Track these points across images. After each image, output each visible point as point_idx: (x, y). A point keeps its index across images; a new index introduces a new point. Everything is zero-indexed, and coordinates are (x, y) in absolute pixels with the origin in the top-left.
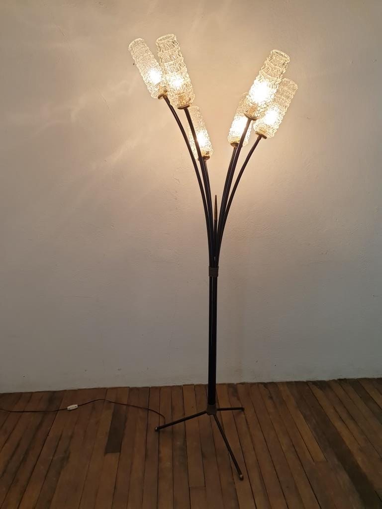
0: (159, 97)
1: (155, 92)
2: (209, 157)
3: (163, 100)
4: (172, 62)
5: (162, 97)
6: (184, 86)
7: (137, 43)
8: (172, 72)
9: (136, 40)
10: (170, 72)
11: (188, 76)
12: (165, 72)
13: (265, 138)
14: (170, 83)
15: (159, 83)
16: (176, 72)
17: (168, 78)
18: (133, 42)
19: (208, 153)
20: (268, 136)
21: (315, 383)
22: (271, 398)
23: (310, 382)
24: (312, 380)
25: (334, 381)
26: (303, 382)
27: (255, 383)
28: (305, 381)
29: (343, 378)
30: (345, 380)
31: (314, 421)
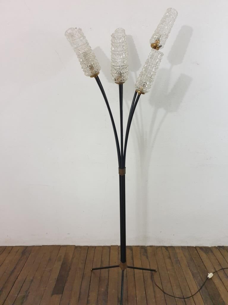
21: (201, 248)
22: (170, 258)
23: (198, 247)
24: (199, 246)
25: (215, 247)
26: (193, 247)
27: (159, 247)
28: (194, 246)
29: (222, 246)
30: (223, 247)
31: (199, 278)
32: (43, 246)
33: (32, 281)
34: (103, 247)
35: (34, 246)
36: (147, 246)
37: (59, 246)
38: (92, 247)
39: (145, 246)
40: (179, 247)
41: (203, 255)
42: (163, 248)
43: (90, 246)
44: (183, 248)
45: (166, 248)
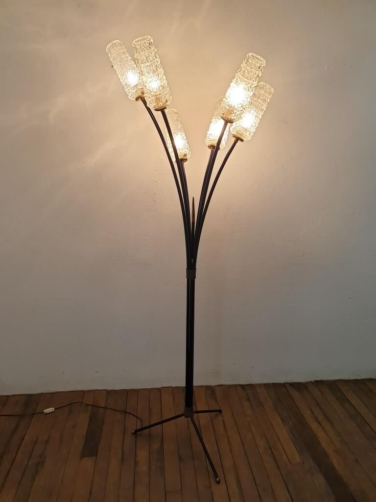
0: (137, 99)
1: (132, 94)
2: (186, 160)
3: (140, 102)
4: (148, 64)
5: (140, 99)
6: (161, 88)
7: (114, 45)
8: (148, 74)
9: (113, 42)
10: (146, 74)
11: (164, 78)
12: (141, 73)
13: (242, 141)
14: (147, 84)
15: (137, 85)
16: (153, 73)
17: (144, 79)
18: (111, 44)
19: (185, 155)
20: (244, 139)
21: (292, 385)
22: (249, 400)
23: (287, 383)
24: (289, 382)
25: (311, 382)
26: (280, 384)
27: (233, 386)
28: (283, 383)
29: (320, 380)
30: (321, 382)
31: (291, 422)
32: (56, 392)
33: (47, 441)
34: (150, 390)
35: (42, 393)
36: (215, 386)
37: (82, 391)
38: (134, 390)
39: (211, 386)
40: (260, 385)
41: (296, 395)
42: (238, 387)
43: (131, 390)
44: (266, 386)
45: (243, 387)
